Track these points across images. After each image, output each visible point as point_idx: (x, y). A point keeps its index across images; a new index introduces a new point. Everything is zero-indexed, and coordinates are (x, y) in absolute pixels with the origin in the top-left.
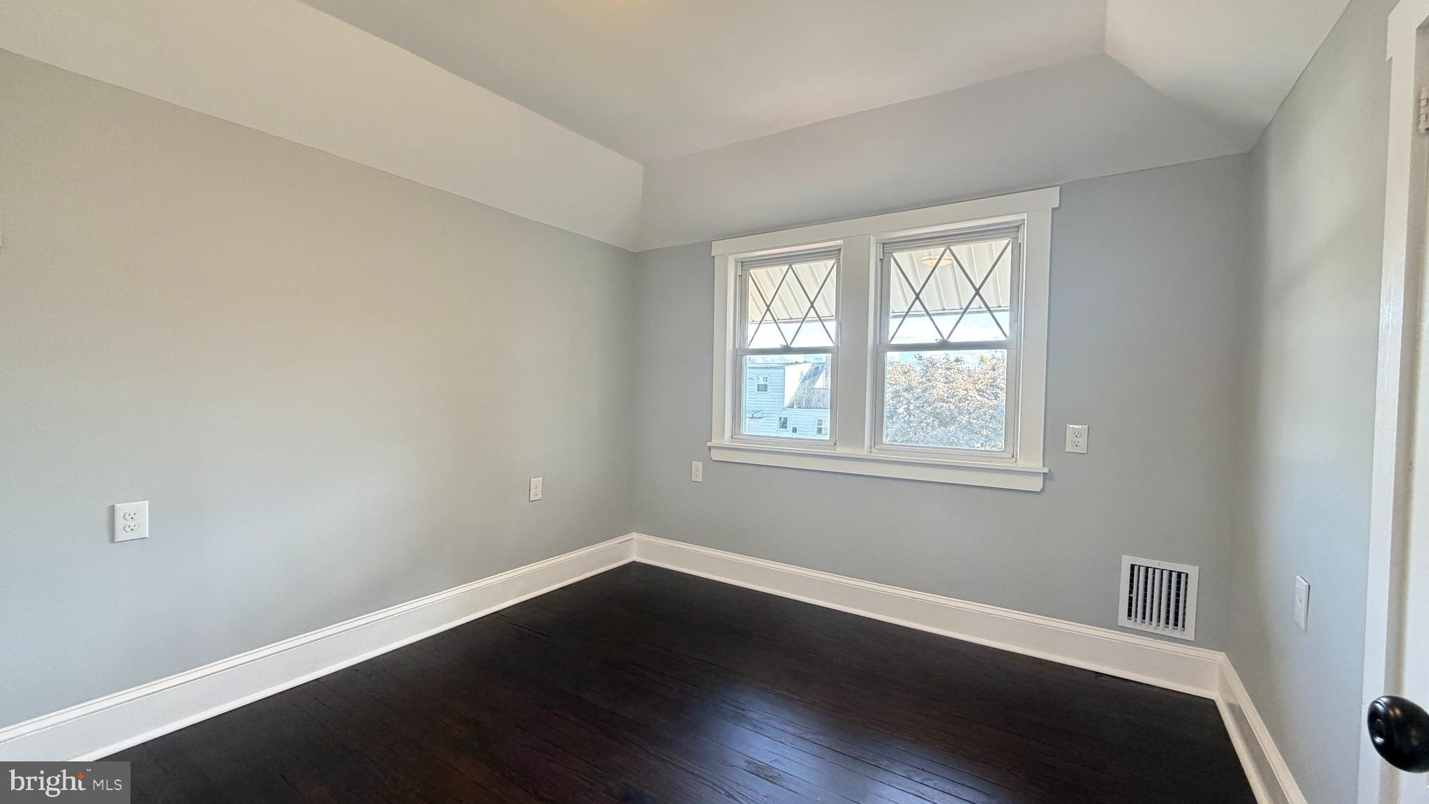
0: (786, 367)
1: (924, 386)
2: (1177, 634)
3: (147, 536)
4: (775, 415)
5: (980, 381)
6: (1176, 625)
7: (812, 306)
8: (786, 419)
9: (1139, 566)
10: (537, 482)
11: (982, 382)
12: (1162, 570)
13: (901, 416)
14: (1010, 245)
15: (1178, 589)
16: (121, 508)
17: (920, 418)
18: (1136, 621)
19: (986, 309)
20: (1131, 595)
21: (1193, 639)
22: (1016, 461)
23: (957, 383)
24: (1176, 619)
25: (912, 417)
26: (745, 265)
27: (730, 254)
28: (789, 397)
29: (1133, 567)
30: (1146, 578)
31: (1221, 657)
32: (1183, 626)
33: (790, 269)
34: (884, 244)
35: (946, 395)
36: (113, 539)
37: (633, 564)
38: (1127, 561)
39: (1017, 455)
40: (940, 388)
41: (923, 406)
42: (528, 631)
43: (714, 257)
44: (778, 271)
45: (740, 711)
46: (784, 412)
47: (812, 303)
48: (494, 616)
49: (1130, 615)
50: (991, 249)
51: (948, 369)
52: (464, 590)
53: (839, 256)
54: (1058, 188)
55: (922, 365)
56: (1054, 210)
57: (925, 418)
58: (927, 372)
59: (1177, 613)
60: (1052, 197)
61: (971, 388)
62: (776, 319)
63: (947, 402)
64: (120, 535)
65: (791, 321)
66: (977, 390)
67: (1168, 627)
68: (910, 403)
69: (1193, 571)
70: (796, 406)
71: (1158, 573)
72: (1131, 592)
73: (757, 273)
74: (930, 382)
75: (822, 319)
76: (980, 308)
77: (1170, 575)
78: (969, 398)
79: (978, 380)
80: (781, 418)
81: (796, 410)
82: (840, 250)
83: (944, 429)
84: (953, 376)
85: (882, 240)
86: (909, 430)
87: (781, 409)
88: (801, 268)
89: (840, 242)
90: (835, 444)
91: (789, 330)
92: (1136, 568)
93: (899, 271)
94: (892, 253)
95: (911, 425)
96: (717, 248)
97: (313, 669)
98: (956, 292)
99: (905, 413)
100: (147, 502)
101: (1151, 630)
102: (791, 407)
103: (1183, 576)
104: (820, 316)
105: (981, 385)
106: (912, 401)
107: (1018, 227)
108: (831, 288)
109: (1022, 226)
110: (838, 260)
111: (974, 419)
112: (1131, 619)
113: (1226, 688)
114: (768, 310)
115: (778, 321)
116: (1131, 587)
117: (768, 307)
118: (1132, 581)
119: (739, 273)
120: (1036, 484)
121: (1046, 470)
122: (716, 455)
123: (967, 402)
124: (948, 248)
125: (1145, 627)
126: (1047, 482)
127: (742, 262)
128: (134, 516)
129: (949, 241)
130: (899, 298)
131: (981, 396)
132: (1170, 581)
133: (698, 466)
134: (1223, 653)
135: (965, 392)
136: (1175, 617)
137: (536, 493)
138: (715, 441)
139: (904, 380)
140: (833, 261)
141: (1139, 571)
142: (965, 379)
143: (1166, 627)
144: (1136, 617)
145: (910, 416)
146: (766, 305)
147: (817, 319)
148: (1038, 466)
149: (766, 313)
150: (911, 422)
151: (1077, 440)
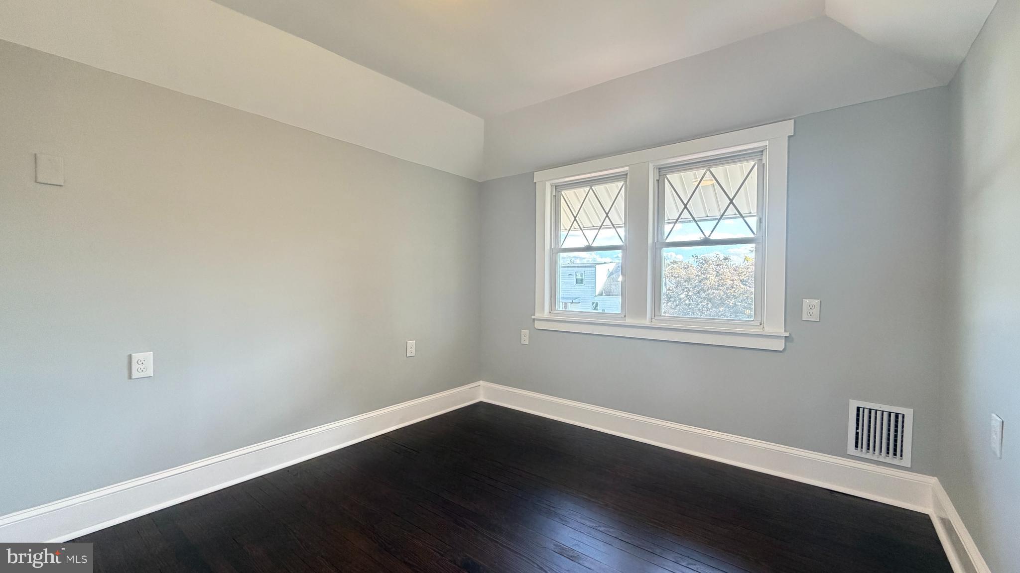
0: (597, 266)
1: (700, 278)
2: (896, 461)
3: (152, 375)
4: (589, 301)
5: (743, 274)
6: (895, 454)
7: (607, 216)
8: (597, 304)
9: (864, 408)
10: (411, 343)
11: (745, 275)
12: (883, 411)
13: (682, 300)
14: (756, 166)
15: (896, 426)
16: (136, 356)
17: (697, 302)
18: (862, 451)
19: (739, 216)
20: (858, 431)
21: (909, 466)
22: (763, 328)
23: (725, 275)
24: (895, 450)
25: (691, 301)
26: (558, 188)
27: (547, 181)
28: (599, 288)
29: (858, 409)
30: (870, 417)
31: (933, 481)
32: (901, 456)
33: (591, 190)
34: (659, 169)
35: (717, 284)
36: (131, 377)
37: (480, 404)
38: (854, 404)
39: (764, 323)
40: (712, 279)
41: (699, 293)
42: (404, 448)
43: (536, 183)
44: (582, 191)
45: (552, 509)
46: (596, 298)
47: (607, 214)
48: (382, 436)
49: (857, 446)
50: (742, 168)
51: (718, 265)
52: (360, 418)
53: (627, 179)
54: (793, 121)
55: (698, 263)
56: (790, 137)
57: (701, 302)
58: (702, 267)
59: (895, 446)
60: (788, 127)
61: (736, 278)
62: (582, 227)
63: (718, 290)
64: (135, 375)
65: (593, 228)
66: (741, 281)
67: (888, 456)
68: (690, 291)
69: (908, 413)
70: (604, 294)
71: (879, 413)
72: (857, 428)
73: (567, 194)
74: (705, 275)
75: (615, 226)
76: (736, 214)
77: (890, 415)
78: (735, 286)
79: (742, 273)
80: (593, 303)
81: (604, 297)
82: (627, 174)
83: (716, 310)
84: (722, 270)
85: (658, 165)
86: (689, 310)
87: (593, 297)
88: (599, 189)
89: (627, 168)
90: (625, 316)
91: (590, 234)
92: (861, 410)
93: (672, 189)
94: (665, 175)
95: (690, 306)
96: (538, 177)
97: (259, 469)
98: (715, 203)
99: (685, 298)
100: (152, 352)
101: (875, 458)
102: (601, 295)
103: (900, 417)
104: (614, 223)
105: (744, 277)
106: (691, 289)
107: (762, 151)
108: (621, 203)
109: (765, 150)
110: (626, 182)
111: (739, 302)
112: (857, 450)
113: (938, 505)
114: (575, 220)
115: (582, 229)
116: (858, 424)
117: (575, 217)
118: (858, 420)
119: (554, 193)
120: (779, 345)
121: (787, 334)
122: (538, 325)
123: (733, 289)
124: (708, 170)
125: (869, 456)
126: (787, 343)
127: (556, 186)
128: (143, 362)
129: (710, 164)
130: (672, 208)
131: (745, 285)
132: (889, 421)
133: (525, 333)
134: (936, 478)
135: (732, 282)
136: (895, 449)
137: (411, 351)
138: (538, 315)
139: (685, 273)
140: (622, 183)
141: (864, 412)
142: (732, 272)
143: (887, 456)
144: (862, 448)
145: (689, 300)
146: (574, 216)
147: (612, 226)
148: (781, 331)
149: (574, 221)
150: (690, 304)
151: (811, 311)
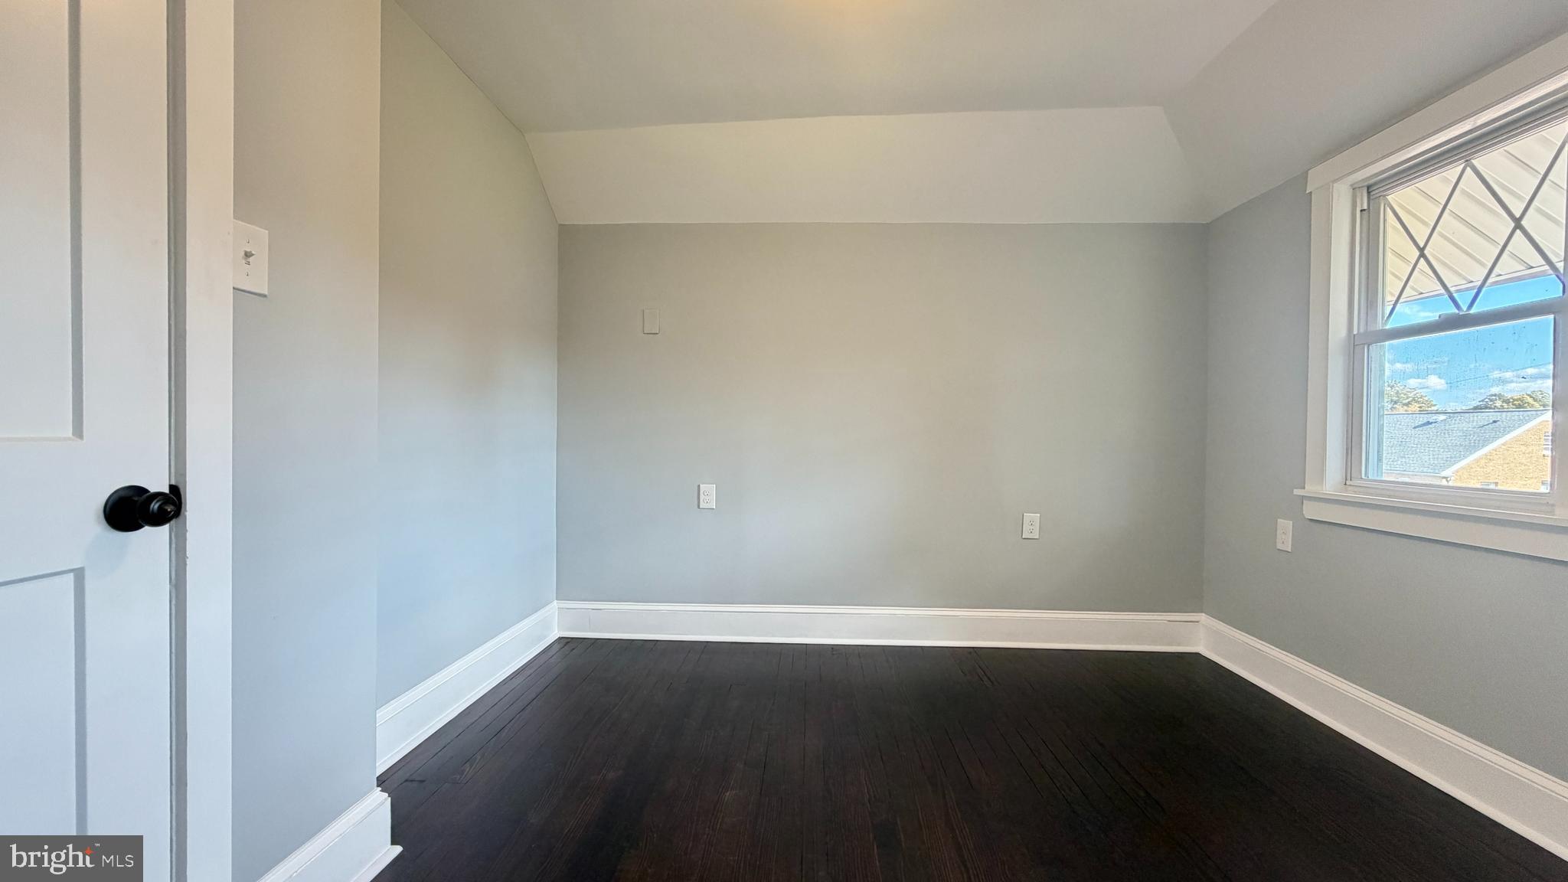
3: (714, 507)
7: (1518, 226)
10: (1032, 519)
16: (703, 488)
26: (1374, 188)
27: (1340, 178)
33: (1467, 169)
36: (699, 506)
43: (1311, 192)
44: (1437, 183)
47: (1518, 221)
48: (971, 649)
64: (702, 505)
73: (1401, 195)
88: (1490, 159)
96: (1317, 177)
100: (715, 486)
114: (1422, 255)
117: (1422, 250)
119: (1362, 204)
122: (1310, 511)
127: (1368, 186)
128: (708, 494)
133: (1285, 526)
138: (1310, 488)
146: (1418, 247)
149: (1418, 261)
